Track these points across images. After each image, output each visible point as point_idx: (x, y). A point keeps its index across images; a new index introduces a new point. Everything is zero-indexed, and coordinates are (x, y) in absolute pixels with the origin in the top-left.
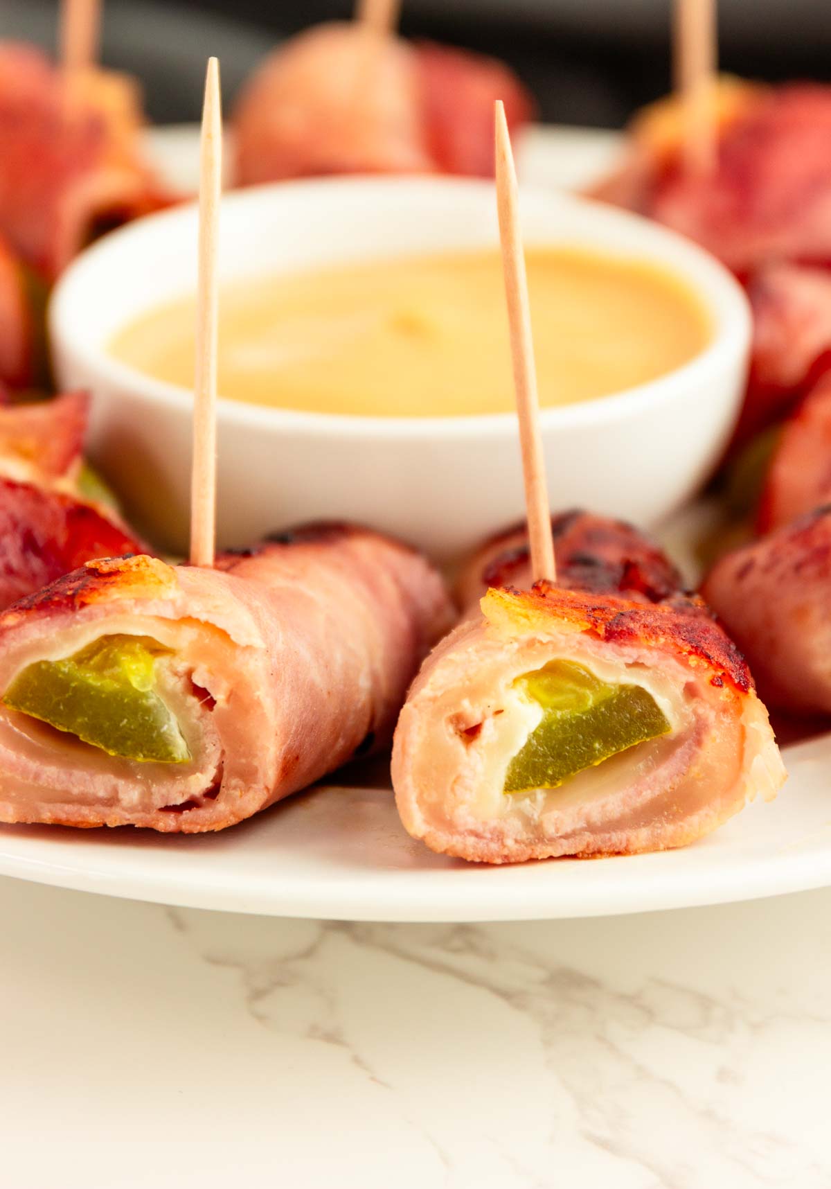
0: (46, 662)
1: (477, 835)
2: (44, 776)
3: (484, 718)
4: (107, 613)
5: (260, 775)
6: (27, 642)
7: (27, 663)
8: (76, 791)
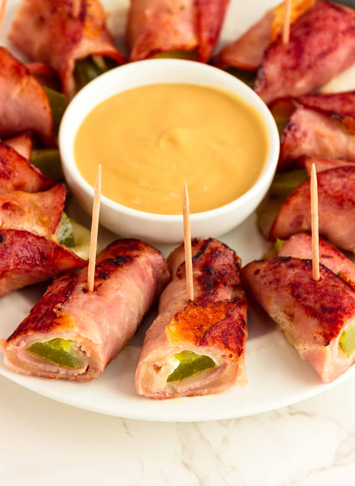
0: (40, 343)
1: (158, 393)
2: (39, 367)
3: (162, 365)
4: (57, 334)
5: (99, 370)
6: (35, 339)
7: (34, 343)
8: (47, 370)
